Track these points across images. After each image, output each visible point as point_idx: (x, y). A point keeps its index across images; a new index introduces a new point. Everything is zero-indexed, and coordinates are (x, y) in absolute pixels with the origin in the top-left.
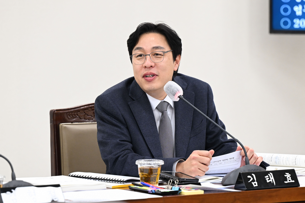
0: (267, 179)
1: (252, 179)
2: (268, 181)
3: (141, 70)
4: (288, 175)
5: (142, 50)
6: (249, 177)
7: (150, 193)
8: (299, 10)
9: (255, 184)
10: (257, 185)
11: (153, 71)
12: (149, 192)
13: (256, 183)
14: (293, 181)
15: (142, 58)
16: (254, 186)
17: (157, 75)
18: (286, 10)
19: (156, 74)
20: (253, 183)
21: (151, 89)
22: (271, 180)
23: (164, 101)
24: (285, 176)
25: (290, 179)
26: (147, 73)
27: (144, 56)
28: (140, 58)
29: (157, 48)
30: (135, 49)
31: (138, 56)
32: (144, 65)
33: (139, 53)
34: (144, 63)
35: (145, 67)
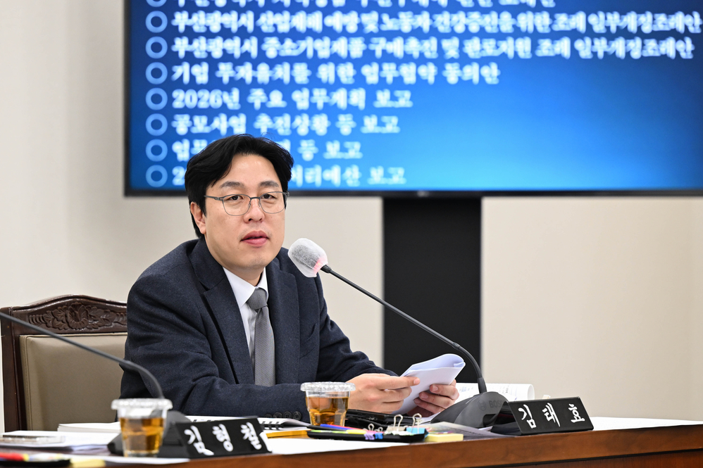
0: (547, 414)
1: (525, 414)
2: (549, 419)
3: (239, 226)
4: (573, 408)
5: (239, 187)
6: (521, 410)
7: (369, 440)
8: (183, 151)
9: (532, 423)
10: (534, 426)
11: (263, 228)
12: (367, 439)
13: (532, 421)
14: (583, 420)
15: (239, 203)
16: (532, 427)
17: (267, 238)
18: (157, 150)
19: (267, 235)
20: (529, 422)
21: (257, 263)
22: (552, 417)
23: (260, 289)
24: (570, 409)
25: (578, 415)
26: (254, 232)
27: (242, 198)
28: (235, 202)
29: (267, 184)
30: (223, 186)
31: (229, 199)
32: (247, 217)
33: (232, 192)
34: (247, 212)
35: (250, 220)
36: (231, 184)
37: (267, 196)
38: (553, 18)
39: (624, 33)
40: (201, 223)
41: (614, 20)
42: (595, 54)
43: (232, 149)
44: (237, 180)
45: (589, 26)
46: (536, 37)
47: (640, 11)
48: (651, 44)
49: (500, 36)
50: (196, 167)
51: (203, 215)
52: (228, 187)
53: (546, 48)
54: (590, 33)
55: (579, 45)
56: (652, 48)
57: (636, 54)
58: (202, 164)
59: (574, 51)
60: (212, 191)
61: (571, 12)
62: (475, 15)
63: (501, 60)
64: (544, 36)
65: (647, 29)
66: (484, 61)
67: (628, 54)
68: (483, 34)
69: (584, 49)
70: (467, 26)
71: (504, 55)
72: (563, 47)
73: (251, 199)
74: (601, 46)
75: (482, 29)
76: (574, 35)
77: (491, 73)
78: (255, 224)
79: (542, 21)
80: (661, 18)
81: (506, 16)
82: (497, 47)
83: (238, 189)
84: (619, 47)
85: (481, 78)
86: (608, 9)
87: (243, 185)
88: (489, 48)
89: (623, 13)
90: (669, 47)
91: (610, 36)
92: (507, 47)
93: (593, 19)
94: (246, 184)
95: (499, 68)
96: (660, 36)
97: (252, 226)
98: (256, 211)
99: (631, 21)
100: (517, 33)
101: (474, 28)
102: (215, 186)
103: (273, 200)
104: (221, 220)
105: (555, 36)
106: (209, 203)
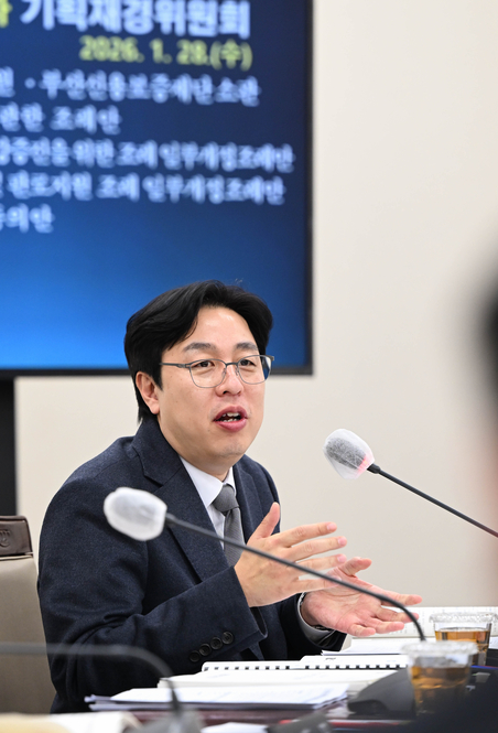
3: (210, 401)
5: (210, 350)
15: (210, 370)
17: (246, 418)
23: (228, 485)
27: (213, 365)
28: (204, 369)
29: (244, 346)
30: (188, 348)
31: (196, 366)
32: (222, 388)
33: (202, 356)
34: (221, 383)
35: (225, 392)
36: (197, 346)
37: (245, 362)
38: (117, 149)
39: (202, 170)
40: (152, 399)
41: (190, 153)
42: (168, 195)
43: (198, 300)
44: (206, 341)
45: (161, 160)
46: (96, 172)
47: (222, 143)
48: (235, 184)
49: (52, 171)
50: (146, 325)
51: (156, 389)
52: (195, 351)
53: (109, 187)
54: (161, 169)
55: (149, 184)
56: (236, 189)
57: (217, 197)
58: (156, 319)
59: (143, 193)
60: (172, 356)
61: (139, 141)
62: (21, 142)
63: (55, 201)
64: (107, 171)
65: (229, 165)
66: (34, 202)
67: (207, 196)
68: (31, 167)
69: (155, 188)
70: (11, 156)
71: (58, 195)
72: (130, 186)
73: (227, 365)
74: (175, 186)
75: (30, 160)
76: (143, 171)
77: (43, 218)
78: (232, 398)
79: (104, 151)
80: (246, 152)
81: (60, 145)
82: (49, 184)
83: (209, 353)
84: (197, 187)
85: (31, 225)
86: (184, 139)
87: (215, 347)
88: (40, 185)
89: (201, 144)
90: (256, 189)
91: (186, 173)
92: (62, 184)
93: (165, 151)
94: (219, 345)
95: (53, 212)
96: (245, 175)
97: (228, 401)
98: (234, 380)
99: (211, 154)
100: (74, 167)
101: (20, 159)
102: (175, 349)
103: (252, 367)
104: (185, 395)
105: (120, 171)
106: (166, 372)
